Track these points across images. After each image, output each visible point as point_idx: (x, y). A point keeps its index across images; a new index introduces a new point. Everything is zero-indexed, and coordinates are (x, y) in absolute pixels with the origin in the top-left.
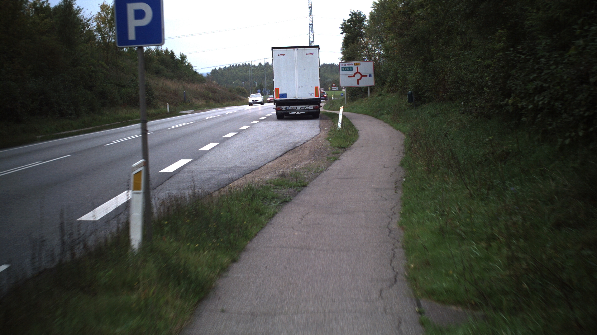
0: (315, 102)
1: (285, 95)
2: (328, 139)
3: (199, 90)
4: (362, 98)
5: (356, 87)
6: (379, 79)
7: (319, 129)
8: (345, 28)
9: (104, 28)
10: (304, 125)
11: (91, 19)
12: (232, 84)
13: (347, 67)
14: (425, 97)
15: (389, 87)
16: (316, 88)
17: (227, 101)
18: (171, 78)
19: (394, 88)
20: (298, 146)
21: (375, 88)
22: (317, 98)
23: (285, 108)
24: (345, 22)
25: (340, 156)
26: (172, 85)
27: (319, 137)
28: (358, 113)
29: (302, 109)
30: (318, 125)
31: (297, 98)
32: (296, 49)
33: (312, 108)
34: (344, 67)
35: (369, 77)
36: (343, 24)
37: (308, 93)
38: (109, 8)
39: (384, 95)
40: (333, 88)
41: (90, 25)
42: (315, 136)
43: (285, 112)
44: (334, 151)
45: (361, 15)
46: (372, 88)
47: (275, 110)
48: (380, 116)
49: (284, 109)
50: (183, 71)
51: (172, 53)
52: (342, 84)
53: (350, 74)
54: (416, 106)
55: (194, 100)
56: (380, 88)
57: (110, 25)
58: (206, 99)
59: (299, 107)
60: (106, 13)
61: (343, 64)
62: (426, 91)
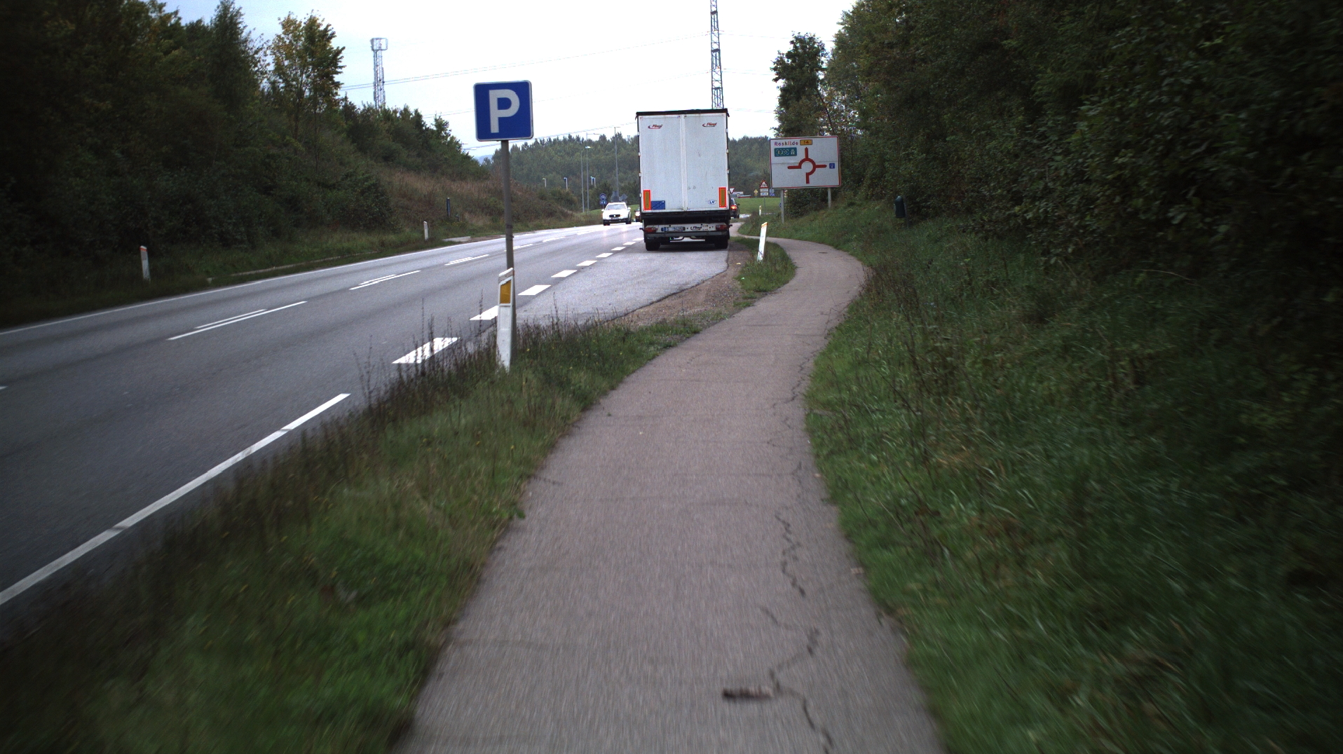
0: (722, 217)
1: (661, 204)
2: (739, 279)
3: (476, 195)
4: (816, 210)
5: (805, 189)
6: (850, 173)
7: (725, 265)
8: (782, 69)
9: (290, 67)
10: (698, 259)
11: (261, 49)
12: (543, 182)
13: (786, 149)
14: (928, 207)
15: (869, 188)
16: (722, 191)
17: (537, 217)
18: (417, 169)
19: (878, 190)
20: (687, 289)
21: (842, 190)
22: (723, 209)
23: (662, 229)
24: (781, 58)
25: (755, 301)
26: (421, 185)
27: (724, 276)
28: (806, 240)
29: (695, 230)
30: (724, 259)
31: (685, 209)
32: (683, 116)
33: (714, 229)
34: (779, 149)
35: (830, 167)
36: (778, 61)
37: (706, 201)
38: (300, 26)
39: (860, 206)
40: (761, 190)
41: (259, 61)
42: (718, 274)
43: (662, 235)
44: (746, 294)
45: (815, 43)
46: (835, 191)
47: (642, 232)
48: (844, 243)
49: (659, 231)
50: (441, 155)
51: (418, 116)
52: (776, 183)
53: (792, 161)
54: (911, 224)
55: (467, 216)
56: (852, 190)
57: (304, 61)
58: (491, 214)
59: (689, 227)
60: (294, 36)
61: (778, 141)
62: (929, 196)
